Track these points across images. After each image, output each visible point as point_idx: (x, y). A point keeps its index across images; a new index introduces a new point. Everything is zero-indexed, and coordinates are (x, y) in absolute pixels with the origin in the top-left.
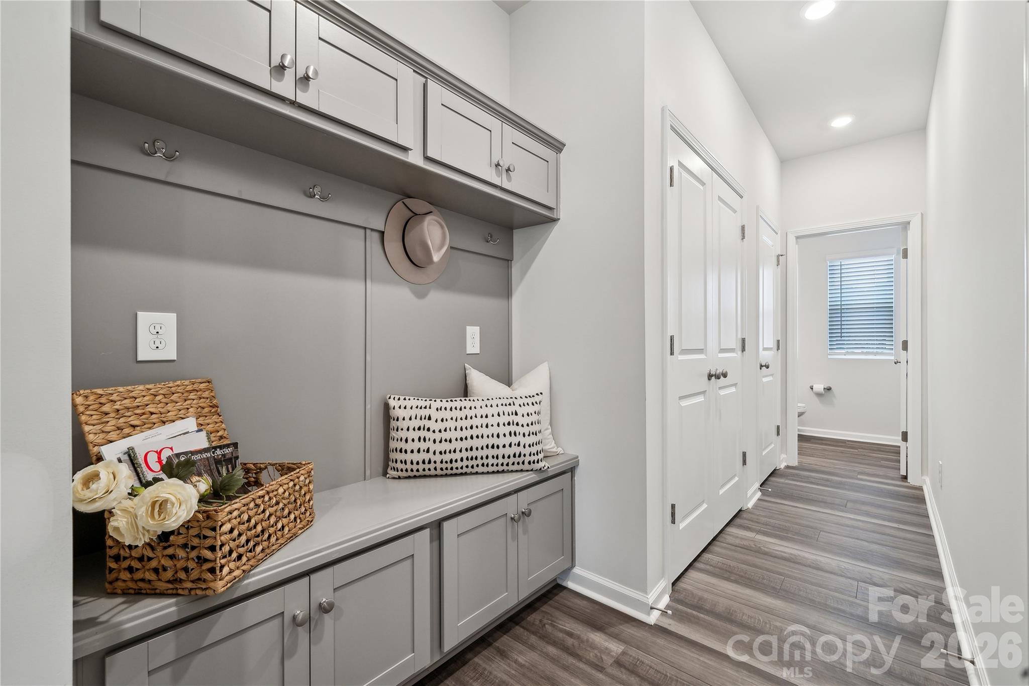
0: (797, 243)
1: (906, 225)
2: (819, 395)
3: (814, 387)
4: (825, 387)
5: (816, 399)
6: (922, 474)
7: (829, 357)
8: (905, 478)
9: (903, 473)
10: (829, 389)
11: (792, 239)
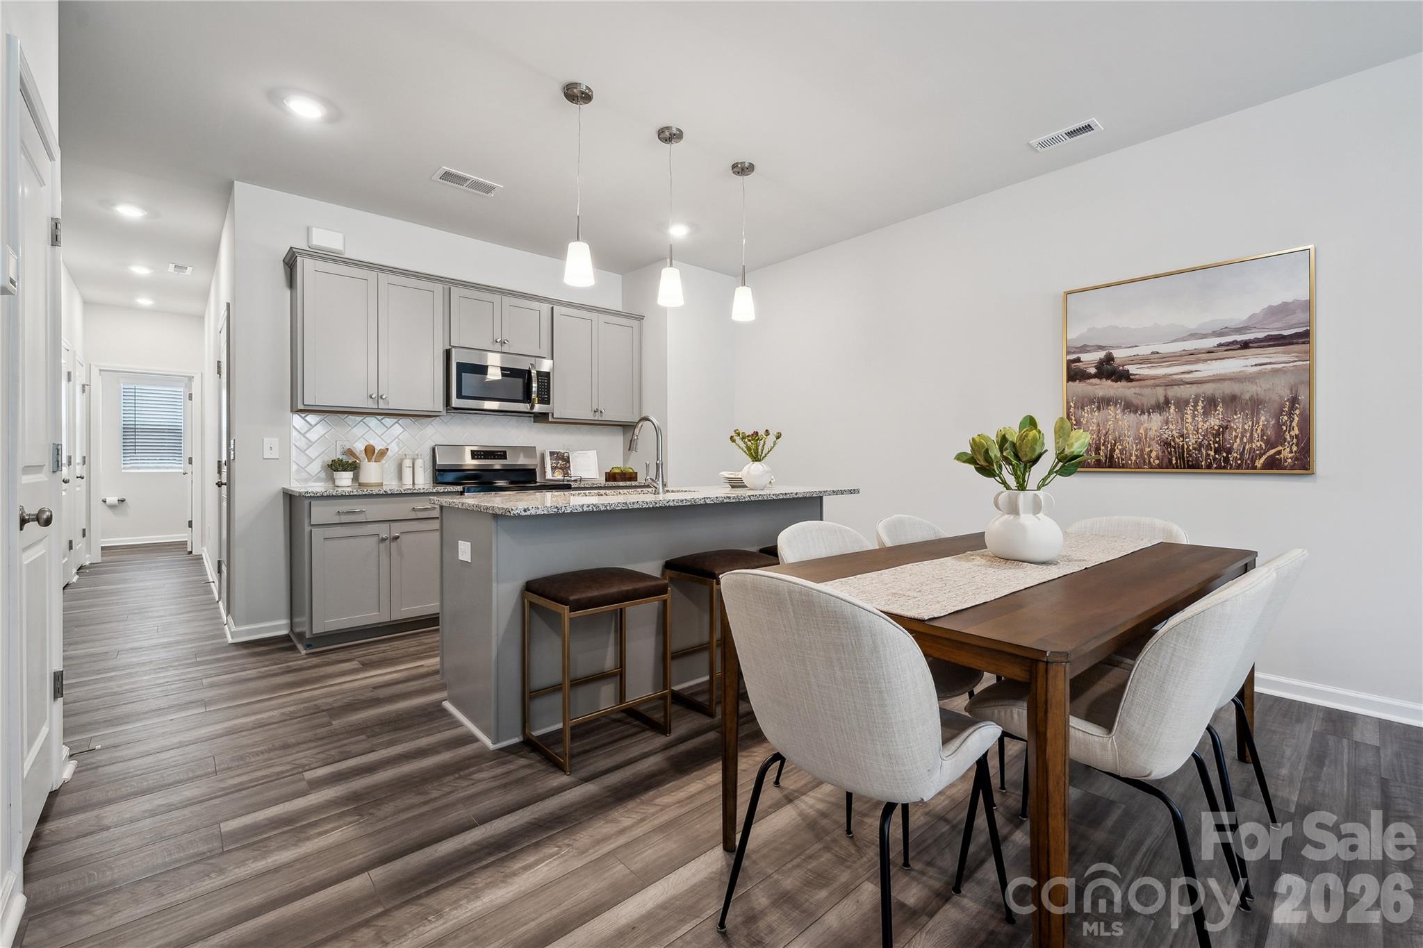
0: (100, 374)
1: (191, 378)
2: (112, 507)
3: (107, 501)
4: (120, 499)
5: (109, 513)
6: (202, 547)
7: (123, 471)
8: (191, 552)
9: (189, 549)
10: (123, 501)
11: (95, 371)
